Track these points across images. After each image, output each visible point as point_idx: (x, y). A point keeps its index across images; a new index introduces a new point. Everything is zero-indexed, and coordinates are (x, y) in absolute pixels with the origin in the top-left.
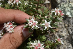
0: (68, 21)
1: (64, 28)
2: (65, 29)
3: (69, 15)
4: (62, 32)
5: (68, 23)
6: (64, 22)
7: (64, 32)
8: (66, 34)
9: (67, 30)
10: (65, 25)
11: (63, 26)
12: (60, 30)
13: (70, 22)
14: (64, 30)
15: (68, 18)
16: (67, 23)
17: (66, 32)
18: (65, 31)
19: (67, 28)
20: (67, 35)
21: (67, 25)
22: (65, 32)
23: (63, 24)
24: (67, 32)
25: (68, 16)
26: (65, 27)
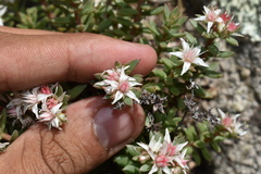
0: (252, 57)
1: (238, 83)
2: (243, 87)
3: (251, 34)
4: (230, 97)
5: (252, 64)
6: (237, 63)
7: (239, 98)
8: (245, 102)
9: (251, 87)
10: (239, 71)
11: (236, 76)
12: (225, 91)
13: (257, 59)
14: (240, 90)
15: (250, 46)
16: (249, 66)
17: (246, 96)
18: (243, 91)
19: (249, 80)
20: (252, 107)
21: (247, 72)
22: (243, 98)
23: (233, 68)
24: (252, 95)
25: (250, 37)
26: (243, 78)
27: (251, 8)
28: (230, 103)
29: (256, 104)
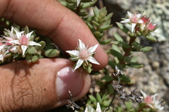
1: (151, 72)
4: (146, 83)
5: (160, 58)
6: (148, 58)
7: (151, 83)
8: (157, 86)
9: (161, 75)
10: (151, 64)
11: (148, 68)
13: (163, 54)
14: (152, 78)
15: (157, 45)
16: (157, 59)
17: (157, 82)
18: (155, 79)
19: (158, 70)
20: (163, 90)
21: (157, 64)
22: (155, 84)
23: (146, 62)
24: (161, 81)
26: (154, 69)
27: (157, 16)
28: (146, 88)
29: (165, 87)
